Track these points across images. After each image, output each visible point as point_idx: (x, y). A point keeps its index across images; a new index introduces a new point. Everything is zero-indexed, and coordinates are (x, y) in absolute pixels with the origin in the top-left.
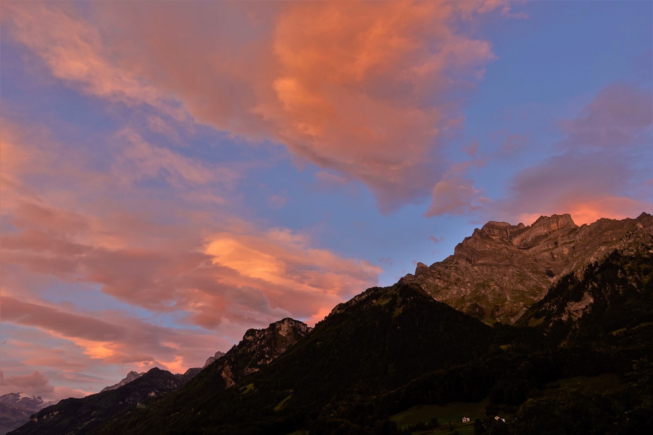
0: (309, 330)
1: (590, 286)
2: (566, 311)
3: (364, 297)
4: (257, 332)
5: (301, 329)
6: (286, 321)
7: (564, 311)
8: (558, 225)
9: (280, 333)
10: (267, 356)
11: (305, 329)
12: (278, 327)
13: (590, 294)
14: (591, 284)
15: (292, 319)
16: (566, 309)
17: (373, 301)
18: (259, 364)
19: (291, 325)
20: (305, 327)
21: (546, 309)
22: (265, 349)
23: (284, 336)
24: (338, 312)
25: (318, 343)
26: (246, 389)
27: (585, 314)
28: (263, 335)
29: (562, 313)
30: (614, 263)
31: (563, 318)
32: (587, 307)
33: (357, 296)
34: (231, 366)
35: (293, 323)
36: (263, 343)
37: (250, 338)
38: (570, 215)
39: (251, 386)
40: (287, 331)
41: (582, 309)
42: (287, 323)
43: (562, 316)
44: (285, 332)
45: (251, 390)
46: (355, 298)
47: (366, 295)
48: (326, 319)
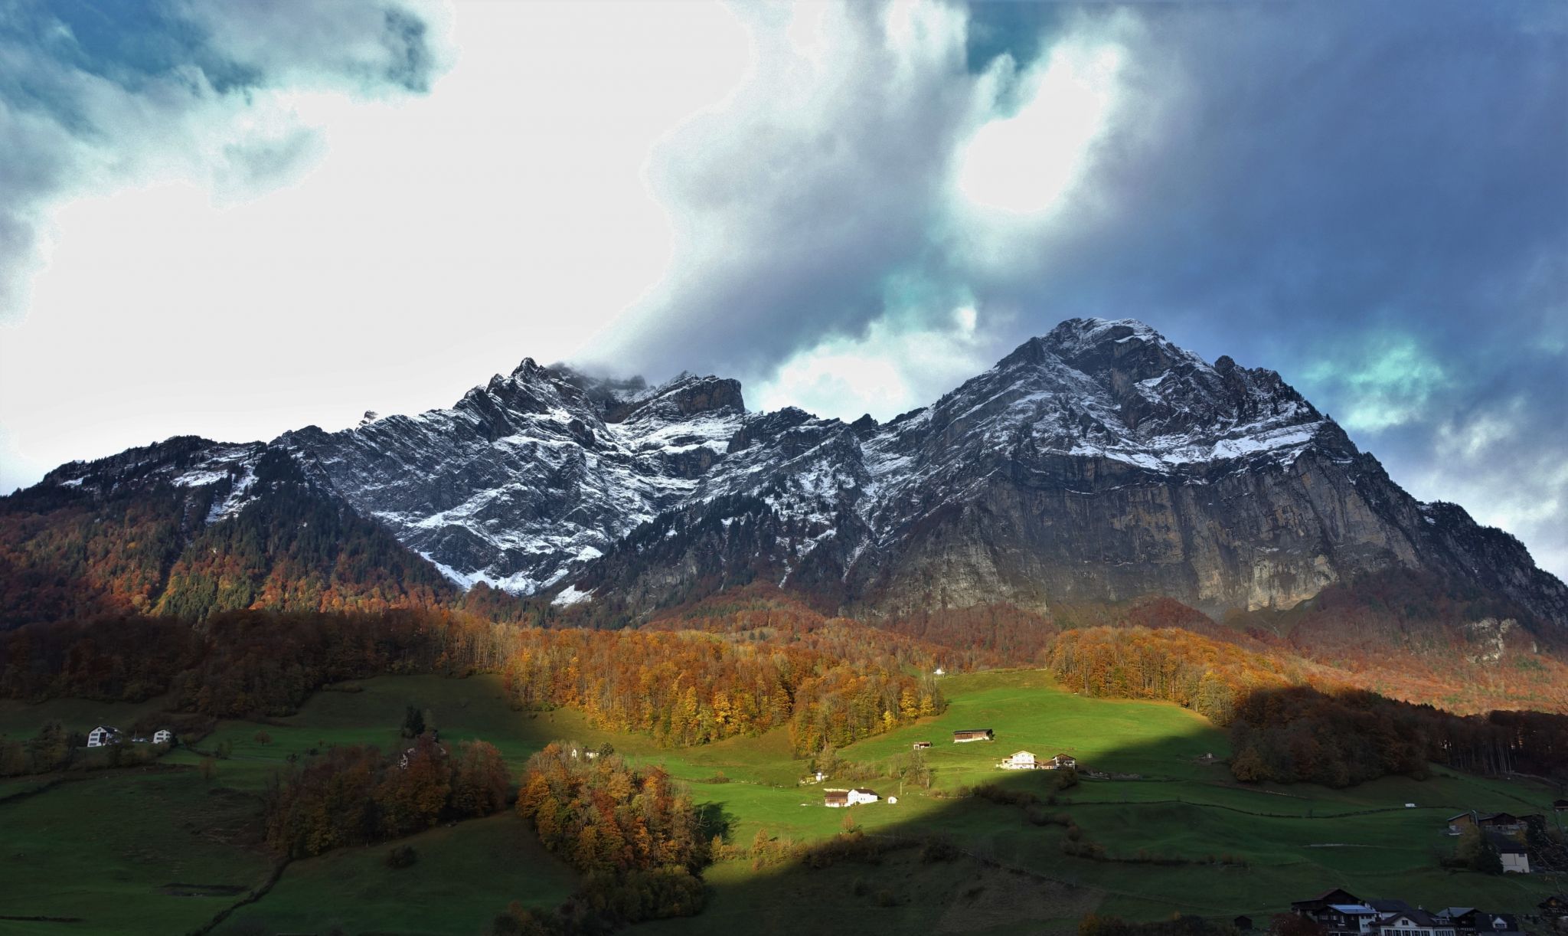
1: (704, 539)
2: (641, 583)
7: (637, 583)
8: (710, 400)
13: (696, 556)
14: (709, 535)
16: (641, 578)
21: (605, 571)
27: (673, 596)
29: (630, 586)
30: (769, 501)
31: (629, 599)
32: (682, 583)
38: (739, 385)
41: (671, 585)
43: (628, 594)
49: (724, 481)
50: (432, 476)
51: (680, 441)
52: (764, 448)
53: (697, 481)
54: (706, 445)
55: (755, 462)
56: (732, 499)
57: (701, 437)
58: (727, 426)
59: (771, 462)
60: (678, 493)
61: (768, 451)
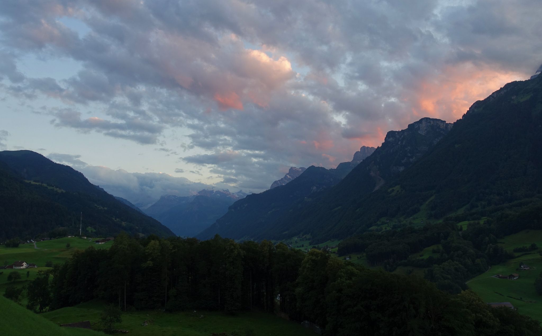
0: (448, 125)
3: (502, 93)
4: (397, 133)
5: (440, 126)
6: (424, 121)
9: (419, 132)
10: (409, 155)
11: (444, 126)
12: (416, 127)
15: (429, 118)
17: (513, 98)
18: (403, 162)
19: (429, 124)
20: (443, 124)
22: (407, 149)
23: (424, 134)
24: (476, 110)
25: (456, 146)
26: (393, 190)
28: (402, 136)
33: (495, 92)
34: (377, 166)
35: (432, 122)
36: (404, 143)
37: (391, 139)
39: (397, 188)
40: (426, 130)
42: (425, 122)
44: (424, 131)
45: (398, 191)
46: (493, 95)
47: (505, 91)
48: (464, 118)
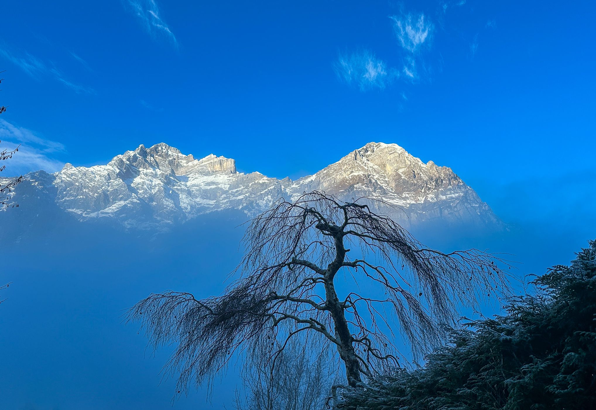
8: (222, 167)
49: (227, 202)
50: (96, 195)
51: (208, 184)
52: (244, 189)
53: (215, 201)
54: (219, 186)
55: (240, 194)
56: (230, 210)
57: (218, 183)
58: (229, 178)
59: (247, 195)
60: (207, 206)
61: (246, 190)
